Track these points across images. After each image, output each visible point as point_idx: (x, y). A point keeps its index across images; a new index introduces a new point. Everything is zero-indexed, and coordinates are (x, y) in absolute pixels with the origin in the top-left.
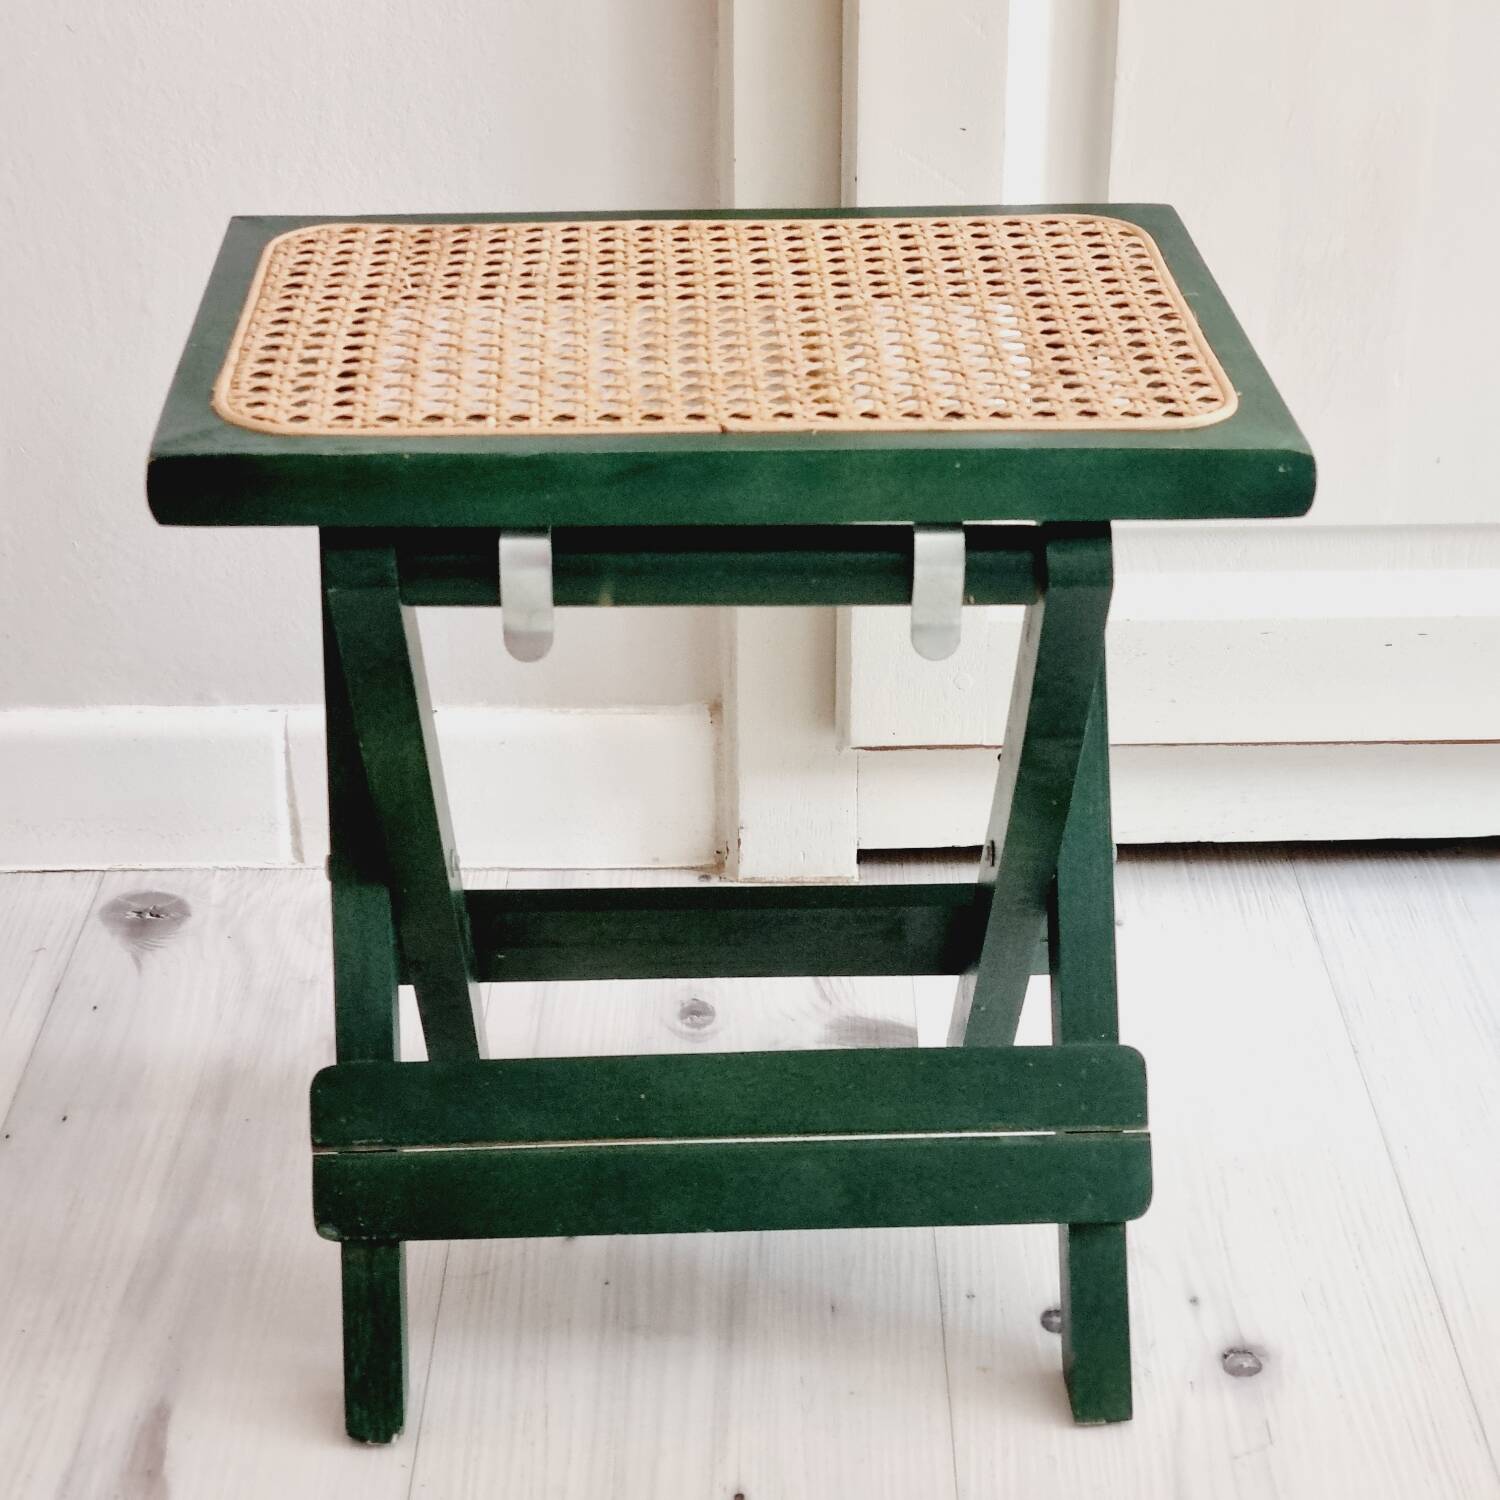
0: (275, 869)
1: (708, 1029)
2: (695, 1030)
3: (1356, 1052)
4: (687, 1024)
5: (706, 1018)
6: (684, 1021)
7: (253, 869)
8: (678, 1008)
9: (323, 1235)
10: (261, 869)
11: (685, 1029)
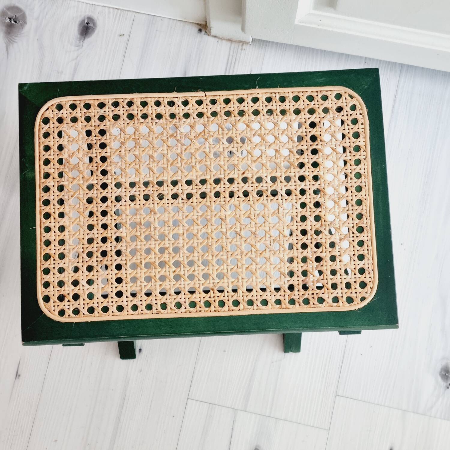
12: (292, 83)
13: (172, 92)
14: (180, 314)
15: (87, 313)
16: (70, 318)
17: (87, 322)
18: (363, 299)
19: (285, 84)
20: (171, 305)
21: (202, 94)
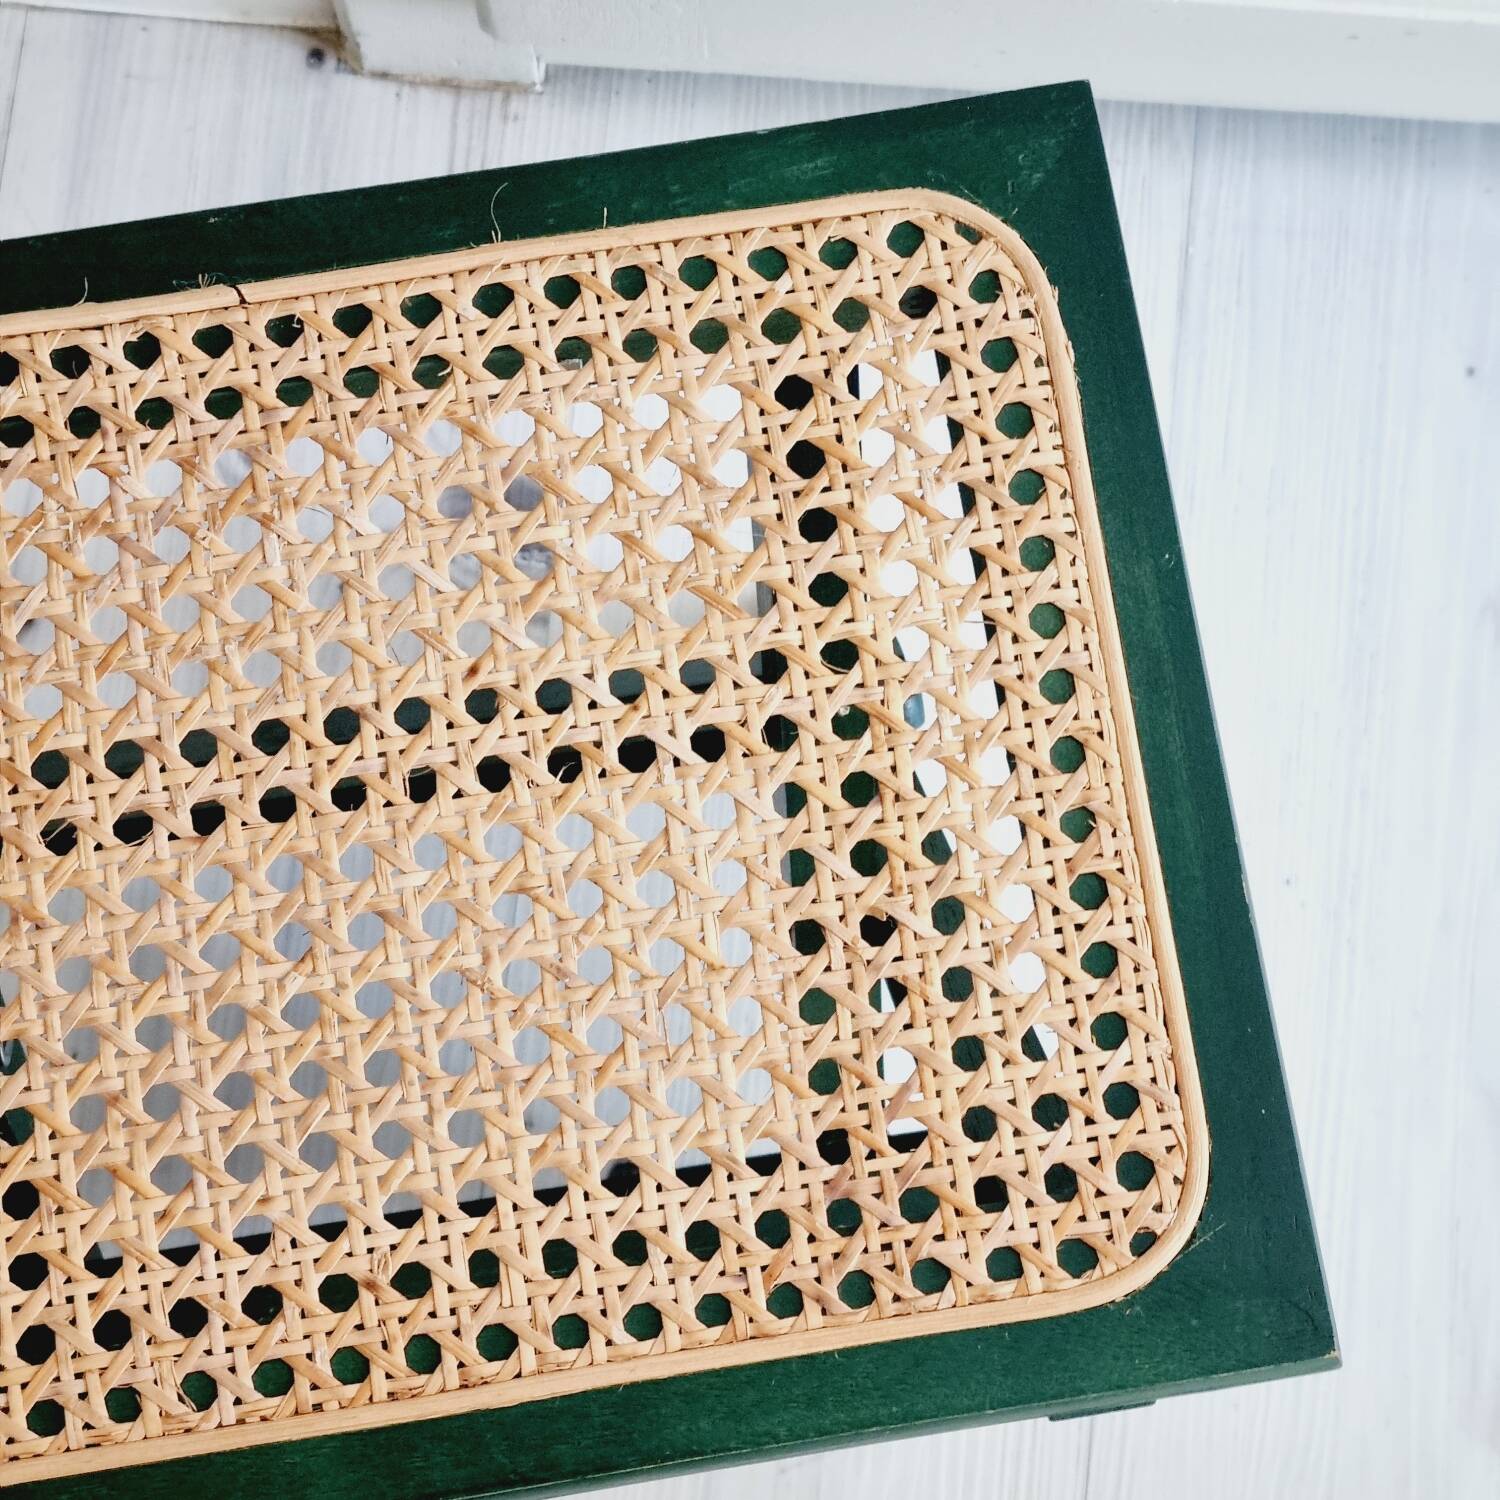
18: (1144, 1242)
19: (633, 205)
20: (162, 1396)
21: (224, 295)
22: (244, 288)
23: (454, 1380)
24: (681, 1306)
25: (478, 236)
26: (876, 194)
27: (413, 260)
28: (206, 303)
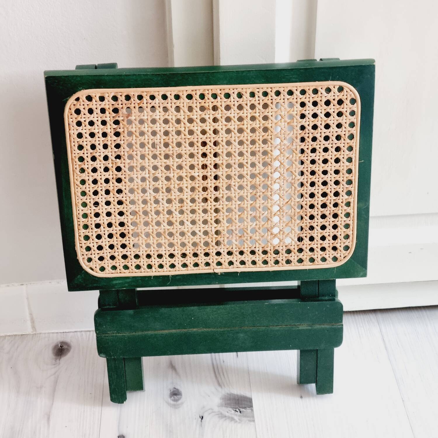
0: (26, 334)
1: (180, 402)
2: (175, 403)
3: (403, 401)
4: (173, 400)
5: (179, 397)
6: (171, 398)
7: (19, 335)
8: (169, 392)
9: (101, 356)
10: (22, 335)
11: (172, 402)
12: (141, 280)
13: (241, 272)
14: (240, 88)
15: (319, 89)
16: (334, 84)
17: (319, 81)
19: (147, 279)
20: (246, 96)
21: (216, 271)
22: (213, 272)
23: (198, 91)
24: (159, 99)
25: (174, 276)
26: (106, 277)
27: (185, 274)
28: (219, 270)
